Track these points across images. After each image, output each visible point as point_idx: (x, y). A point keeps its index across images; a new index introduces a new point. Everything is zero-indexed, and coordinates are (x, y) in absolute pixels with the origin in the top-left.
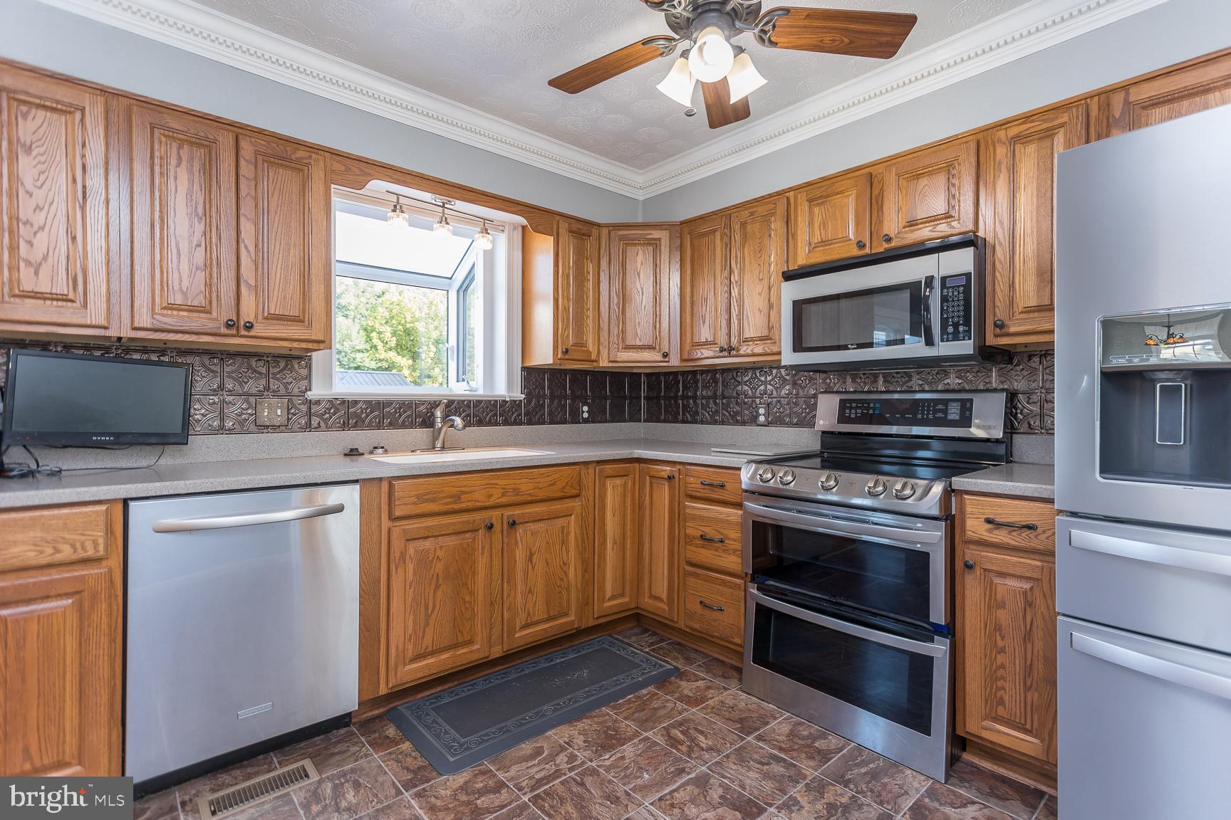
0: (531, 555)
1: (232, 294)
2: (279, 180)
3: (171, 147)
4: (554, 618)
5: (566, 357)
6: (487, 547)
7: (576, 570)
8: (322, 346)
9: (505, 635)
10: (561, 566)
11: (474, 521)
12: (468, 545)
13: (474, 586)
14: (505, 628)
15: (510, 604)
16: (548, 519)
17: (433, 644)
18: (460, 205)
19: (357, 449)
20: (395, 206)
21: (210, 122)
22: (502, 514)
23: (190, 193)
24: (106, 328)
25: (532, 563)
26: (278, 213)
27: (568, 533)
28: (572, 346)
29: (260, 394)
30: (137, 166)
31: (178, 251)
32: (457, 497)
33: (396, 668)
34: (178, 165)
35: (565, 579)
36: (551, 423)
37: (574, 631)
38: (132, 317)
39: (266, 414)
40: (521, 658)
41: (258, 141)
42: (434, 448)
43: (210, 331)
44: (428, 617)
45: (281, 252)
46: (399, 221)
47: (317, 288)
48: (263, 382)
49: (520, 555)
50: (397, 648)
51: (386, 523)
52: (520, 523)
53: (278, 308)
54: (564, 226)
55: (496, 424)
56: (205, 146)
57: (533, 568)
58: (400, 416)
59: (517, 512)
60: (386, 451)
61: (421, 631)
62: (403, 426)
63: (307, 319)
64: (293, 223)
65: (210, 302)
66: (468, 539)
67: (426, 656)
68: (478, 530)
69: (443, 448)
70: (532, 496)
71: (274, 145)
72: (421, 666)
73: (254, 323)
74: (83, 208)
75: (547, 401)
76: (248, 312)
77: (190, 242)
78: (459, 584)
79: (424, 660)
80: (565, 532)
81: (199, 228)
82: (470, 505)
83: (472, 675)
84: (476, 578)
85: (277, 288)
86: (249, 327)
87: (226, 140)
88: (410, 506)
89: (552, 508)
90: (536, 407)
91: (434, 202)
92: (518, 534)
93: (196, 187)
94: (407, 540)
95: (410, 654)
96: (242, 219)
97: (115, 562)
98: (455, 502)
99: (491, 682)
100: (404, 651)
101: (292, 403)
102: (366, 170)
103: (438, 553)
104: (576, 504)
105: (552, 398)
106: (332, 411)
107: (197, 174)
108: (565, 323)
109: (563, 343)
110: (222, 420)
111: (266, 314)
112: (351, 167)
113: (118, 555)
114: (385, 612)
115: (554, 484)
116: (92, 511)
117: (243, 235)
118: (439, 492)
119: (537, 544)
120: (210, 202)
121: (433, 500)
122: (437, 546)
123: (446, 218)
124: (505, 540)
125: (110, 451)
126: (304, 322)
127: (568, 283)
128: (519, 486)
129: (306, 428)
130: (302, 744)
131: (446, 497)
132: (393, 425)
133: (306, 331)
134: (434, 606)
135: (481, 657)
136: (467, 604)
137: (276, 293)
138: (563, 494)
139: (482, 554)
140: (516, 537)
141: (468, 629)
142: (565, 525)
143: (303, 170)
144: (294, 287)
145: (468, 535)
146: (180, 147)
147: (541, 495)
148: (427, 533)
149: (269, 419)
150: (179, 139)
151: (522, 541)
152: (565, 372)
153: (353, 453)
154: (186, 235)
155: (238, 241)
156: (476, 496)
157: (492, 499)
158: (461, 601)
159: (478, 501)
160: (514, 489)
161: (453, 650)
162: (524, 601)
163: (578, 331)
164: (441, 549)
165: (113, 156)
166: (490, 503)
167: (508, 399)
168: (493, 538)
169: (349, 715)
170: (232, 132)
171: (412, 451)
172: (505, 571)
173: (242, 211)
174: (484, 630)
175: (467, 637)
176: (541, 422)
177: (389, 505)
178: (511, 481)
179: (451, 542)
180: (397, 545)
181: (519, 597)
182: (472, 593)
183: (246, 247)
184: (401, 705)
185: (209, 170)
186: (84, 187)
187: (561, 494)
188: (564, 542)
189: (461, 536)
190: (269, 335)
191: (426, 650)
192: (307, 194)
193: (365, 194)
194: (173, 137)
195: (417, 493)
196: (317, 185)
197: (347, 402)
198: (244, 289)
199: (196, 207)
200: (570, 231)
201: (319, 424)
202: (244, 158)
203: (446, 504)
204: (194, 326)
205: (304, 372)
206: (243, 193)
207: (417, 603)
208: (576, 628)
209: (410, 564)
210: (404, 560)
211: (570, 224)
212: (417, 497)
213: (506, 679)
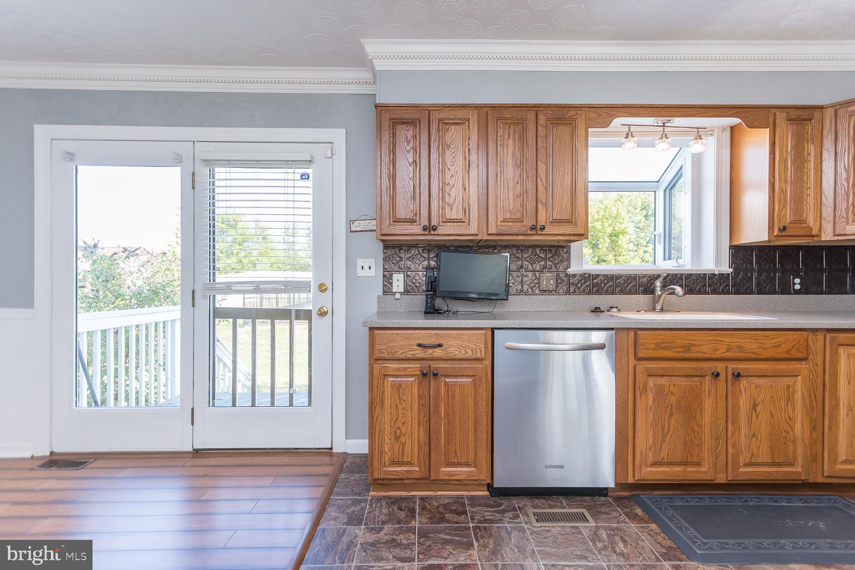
0: (755, 405)
1: (534, 210)
2: (559, 133)
3: (505, 129)
4: (779, 465)
5: (784, 234)
6: (713, 391)
7: (803, 426)
8: (582, 237)
9: (730, 467)
10: (786, 420)
11: (702, 368)
12: (697, 386)
13: (702, 421)
14: (730, 462)
15: (735, 442)
16: (772, 376)
17: (668, 456)
18: (678, 121)
19: (599, 308)
20: (628, 134)
21: (523, 108)
22: (727, 367)
23: (514, 154)
24: (477, 235)
25: (755, 411)
26: (558, 155)
27: (794, 392)
28: (790, 223)
29: (541, 271)
30: (490, 144)
31: (508, 188)
32: (688, 348)
33: (641, 467)
34: (508, 139)
35: (791, 433)
36: (758, 293)
37: (801, 482)
38: (487, 228)
39: (545, 283)
40: (742, 490)
41: (548, 112)
42: (654, 309)
43: (522, 233)
44: (664, 436)
45: (560, 179)
46: (630, 144)
47: (580, 199)
48: (542, 263)
49: (744, 403)
50: (641, 453)
51: (632, 361)
52: (744, 376)
53: (558, 216)
54: (781, 117)
55: (706, 293)
56: (520, 122)
57: (757, 417)
58: (628, 285)
59: (741, 366)
60: (619, 310)
61: (659, 446)
62: (630, 293)
63: (574, 220)
64: (566, 159)
65: (523, 216)
66: (695, 382)
67: (663, 465)
68: (704, 376)
69: (662, 310)
70: (756, 354)
71: (556, 112)
72: (659, 471)
73: (546, 227)
74: (468, 172)
75: (755, 275)
76: (542, 220)
77: (514, 181)
78: (689, 416)
79: (661, 467)
80: (791, 391)
81: (518, 172)
82: (699, 355)
83: (697, 490)
84: (703, 414)
85: (557, 203)
86: (543, 228)
87: (531, 116)
88: (650, 351)
89: (778, 367)
90: (744, 279)
91: (656, 124)
92: (742, 385)
93: (517, 149)
94: (649, 375)
95: (650, 459)
96: (539, 162)
97: (488, 362)
98: (686, 352)
99: (716, 501)
100: (646, 456)
101: (559, 276)
102: (611, 113)
103: (672, 389)
104: (803, 366)
105: (760, 272)
106: (583, 281)
107: (517, 141)
108: (782, 204)
109: (780, 221)
110: (522, 286)
111: (551, 220)
112: (602, 114)
113: (489, 358)
114: (632, 425)
115: (779, 346)
116: (480, 333)
117: (540, 172)
118: (673, 342)
119: (761, 397)
120: (523, 156)
121: (668, 348)
122: (671, 383)
123: (666, 134)
124: (730, 388)
125: (472, 302)
126: (572, 223)
127: (786, 167)
128: (743, 345)
129: (567, 293)
130: (578, 498)
131: (678, 347)
132: (622, 292)
133: (573, 229)
134: (669, 428)
135: (708, 478)
136: (696, 433)
137: (557, 206)
138: (789, 356)
139: (709, 396)
140: (740, 387)
141: (696, 454)
142: (790, 383)
143: (572, 124)
144: (567, 201)
145: (696, 379)
146: (510, 127)
147: (765, 354)
148: (663, 373)
149: (546, 287)
150: (509, 123)
151: (745, 391)
152: (775, 248)
153: (597, 310)
154: (512, 178)
155: (537, 177)
156: (704, 348)
157: (718, 353)
158: (691, 430)
159: (705, 353)
160: (739, 347)
161: (684, 466)
162: (748, 443)
163: (797, 209)
164: (674, 386)
165: (480, 140)
166: (716, 356)
167: (717, 273)
168: (718, 385)
169: (607, 489)
170: (534, 110)
171: (638, 311)
172: (730, 413)
173: (539, 158)
174: (711, 458)
175: (696, 460)
176: (749, 292)
177: (635, 348)
178: (735, 340)
179: (683, 382)
180: (641, 378)
181: (743, 439)
182: (700, 426)
183: (541, 179)
184: (644, 496)
185: (523, 138)
186: (469, 161)
187: (787, 356)
188: (790, 399)
189: (690, 379)
190: (554, 233)
191: (662, 460)
192: (574, 139)
193: (609, 131)
194: (506, 123)
195: (656, 341)
196: (581, 131)
197: (592, 276)
198: (540, 206)
199: (517, 161)
200: (788, 120)
201: (575, 290)
202: (540, 125)
203: (678, 352)
204: (515, 231)
205: (565, 256)
206: (540, 147)
207: (656, 424)
208: (803, 480)
209: (650, 394)
210: (646, 389)
211: (788, 113)
212: (656, 344)
213: (700, 504)
